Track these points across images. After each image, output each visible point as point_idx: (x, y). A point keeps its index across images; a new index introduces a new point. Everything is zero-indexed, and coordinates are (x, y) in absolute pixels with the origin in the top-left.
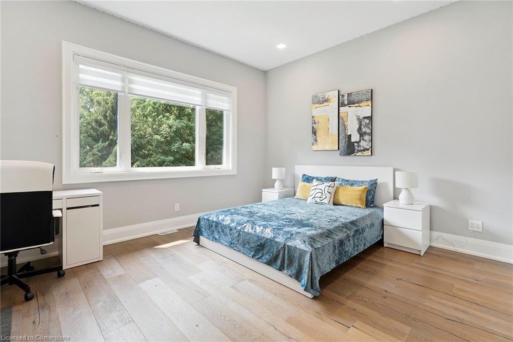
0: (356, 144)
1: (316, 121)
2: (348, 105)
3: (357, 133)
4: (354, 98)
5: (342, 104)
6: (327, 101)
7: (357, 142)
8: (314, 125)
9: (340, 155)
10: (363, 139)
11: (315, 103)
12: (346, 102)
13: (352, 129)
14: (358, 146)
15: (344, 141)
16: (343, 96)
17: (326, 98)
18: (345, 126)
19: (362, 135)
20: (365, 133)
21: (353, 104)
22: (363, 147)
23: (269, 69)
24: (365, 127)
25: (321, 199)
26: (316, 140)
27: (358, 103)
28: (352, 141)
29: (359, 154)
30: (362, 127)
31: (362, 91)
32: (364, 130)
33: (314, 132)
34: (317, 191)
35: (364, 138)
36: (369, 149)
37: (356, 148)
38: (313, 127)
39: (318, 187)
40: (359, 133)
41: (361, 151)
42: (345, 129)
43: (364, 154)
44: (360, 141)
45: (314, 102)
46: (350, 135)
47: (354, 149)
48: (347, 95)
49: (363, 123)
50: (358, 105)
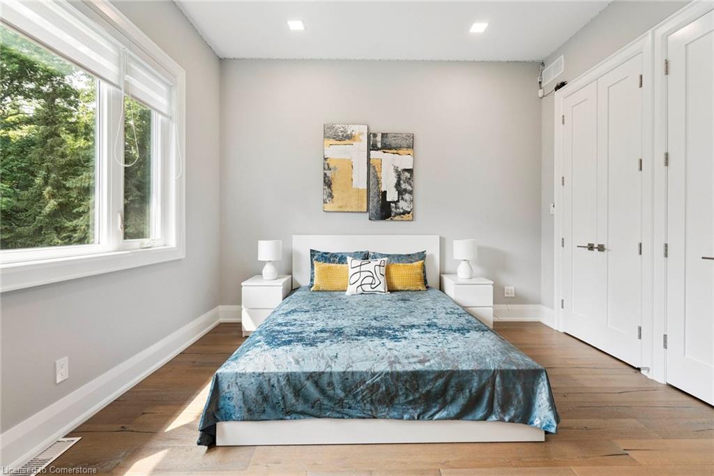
0: (393, 205)
1: (331, 166)
2: (381, 149)
3: (395, 189)
4: (391, 141)
5: (373, 146)
6: (350, 137)
7: (395, 203)
8: (327, 172)
9: (370, 219)
10: (402, 199)
11: (329, 138)
12: (379, 145)
13: (388, 184)
14: (396, 208)
15: (376, 199)
16: (375, 135)
17: (349, 133)
18: (377, 178)
19: (401, 192)
20: (405, 191)
21: (389, 149)
22: (402, 208)
23: (232, 57)
24: (405, 183)
25: (373, 286)
26: (331, 196)
27: (396, 148)
28: (388, 200)
29: (397, 218)
30: (402, 182)
31: (401, 134)
32: (404, 186)
33: (328, 183)
34: (364, 275)
35: (404, 196)
36: (410, 212)
37: (393, 210)
38: (325, 174)
39: (363, 268)
40: (397, 190)
41: (400, 214)
42: (378, 183)
43: (403, 219)
44: (398, 201)
45: (327, 135)
46: (385, 192)
47: (391, 211)
48: (381, 134)
49: (403, 177)
50: (395, 151)
